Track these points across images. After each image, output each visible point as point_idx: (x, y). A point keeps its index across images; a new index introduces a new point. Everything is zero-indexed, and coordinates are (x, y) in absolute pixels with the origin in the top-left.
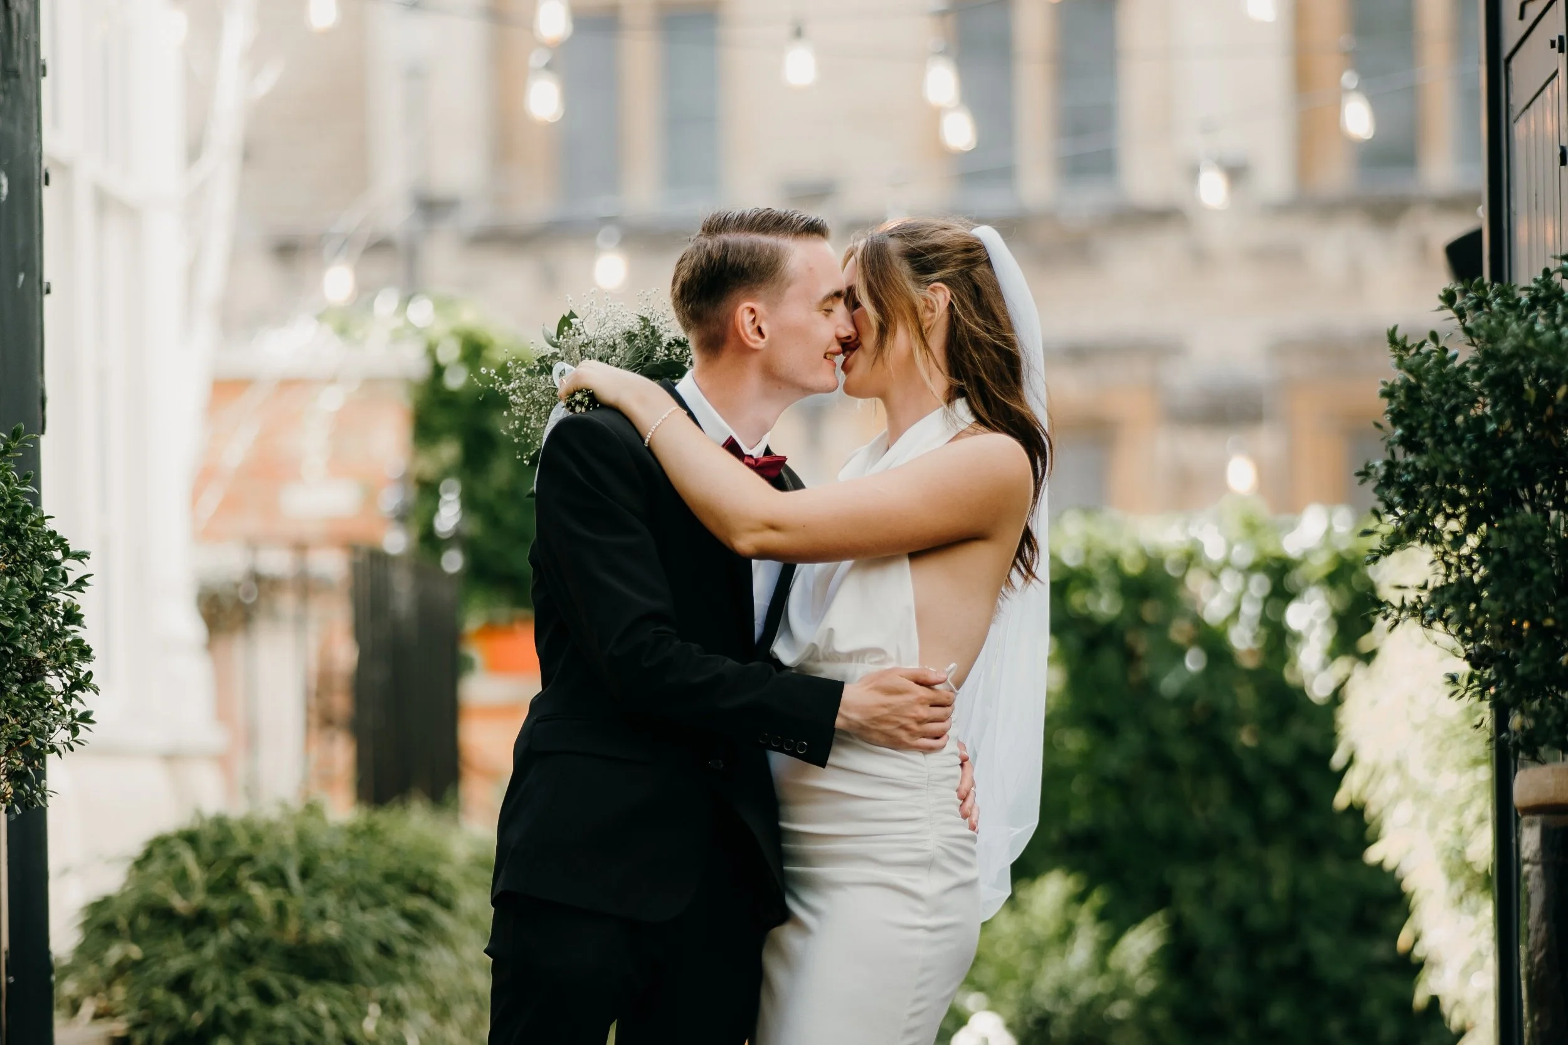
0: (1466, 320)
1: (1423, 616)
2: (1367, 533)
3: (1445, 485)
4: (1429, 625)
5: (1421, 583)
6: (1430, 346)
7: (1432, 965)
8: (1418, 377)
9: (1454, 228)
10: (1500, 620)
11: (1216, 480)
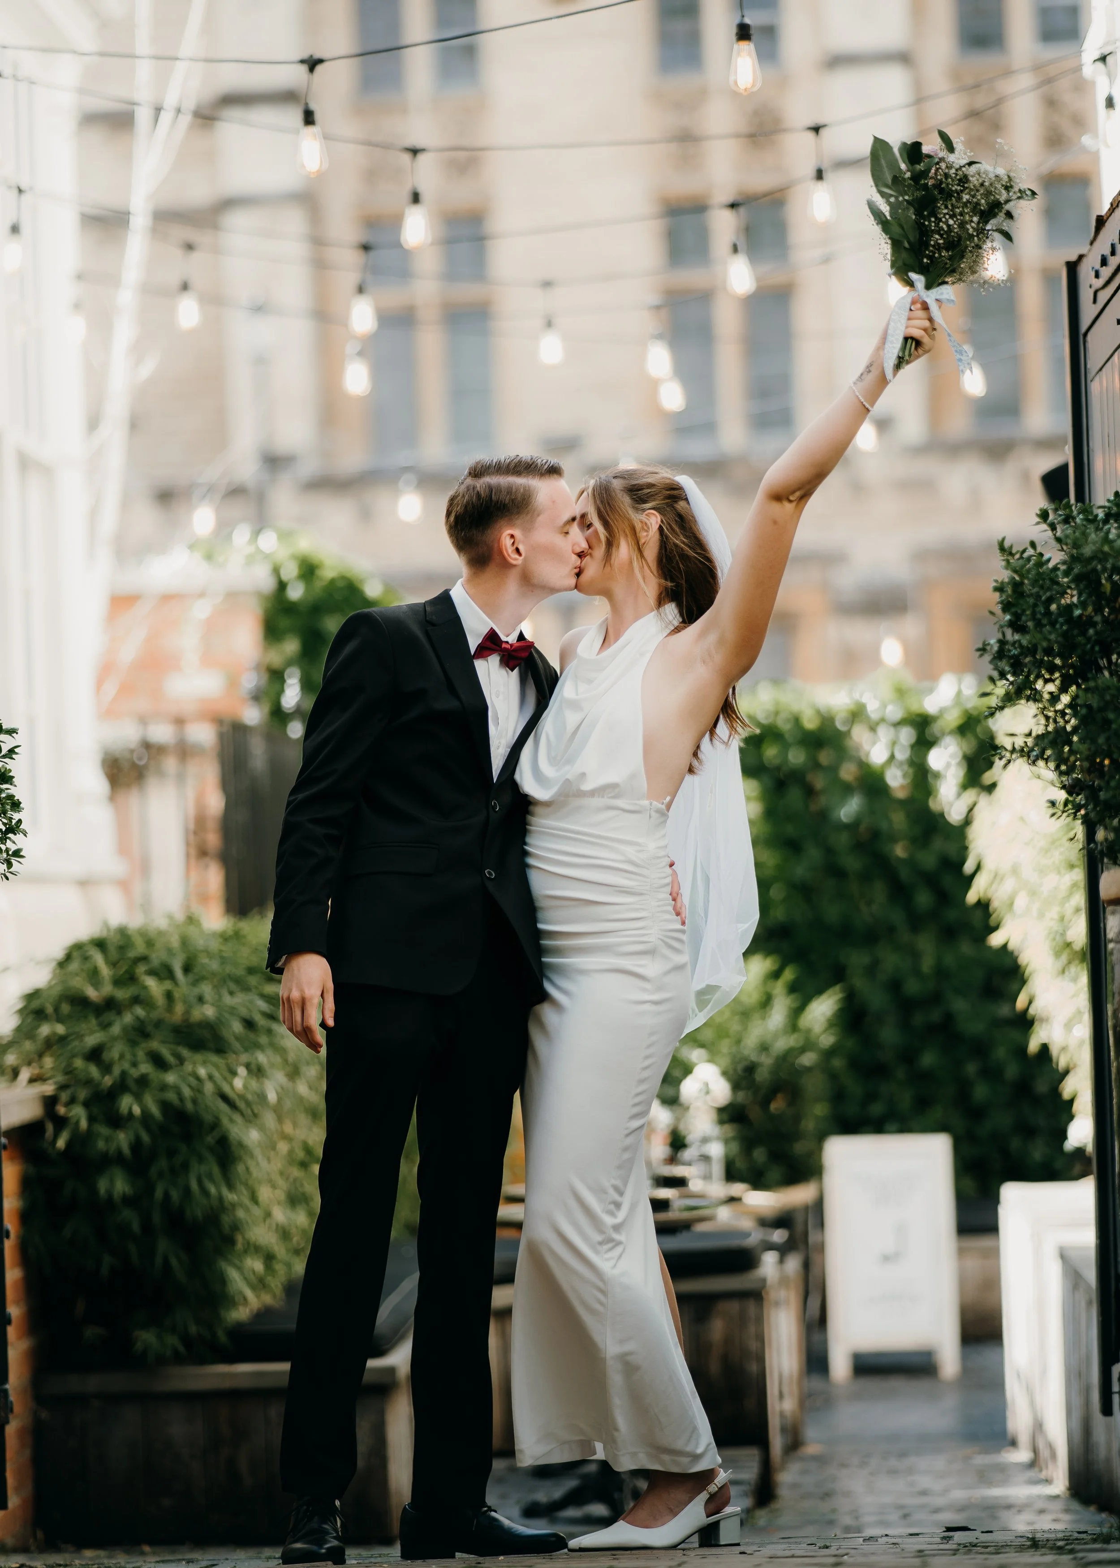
0: (1057, 532)
1: (1029, 757)
2: (985, 695)
3: (1044, 657)
4: (1034, 763)
5: (1027, 731)
6: (1030, 552)
7: (1042, 1020)
8: (1022, 576)
9: (1047, 463)
10: (1087, 759)
11: (873, 657)
